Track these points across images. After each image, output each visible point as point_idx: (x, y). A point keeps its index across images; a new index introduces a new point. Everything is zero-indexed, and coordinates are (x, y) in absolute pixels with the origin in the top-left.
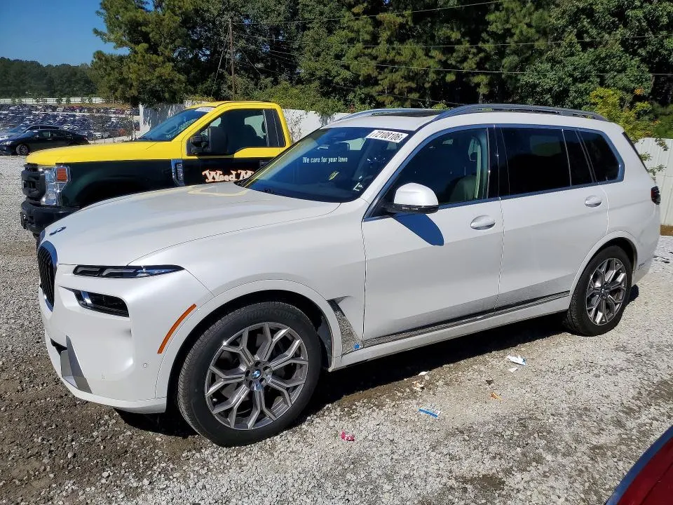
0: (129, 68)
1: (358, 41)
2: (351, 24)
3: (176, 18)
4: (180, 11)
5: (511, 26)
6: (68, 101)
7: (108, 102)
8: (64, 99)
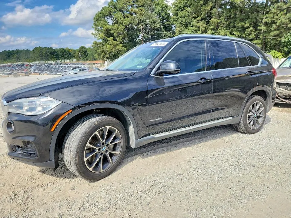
0: (107, 47)
1: (199, 31)
2: (196, 24)
3: (123, 27)
4: (125, 25)
5: (275, 19)
6: (64, 61)
7: (78, 61)
8: (63, 61)
